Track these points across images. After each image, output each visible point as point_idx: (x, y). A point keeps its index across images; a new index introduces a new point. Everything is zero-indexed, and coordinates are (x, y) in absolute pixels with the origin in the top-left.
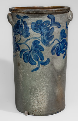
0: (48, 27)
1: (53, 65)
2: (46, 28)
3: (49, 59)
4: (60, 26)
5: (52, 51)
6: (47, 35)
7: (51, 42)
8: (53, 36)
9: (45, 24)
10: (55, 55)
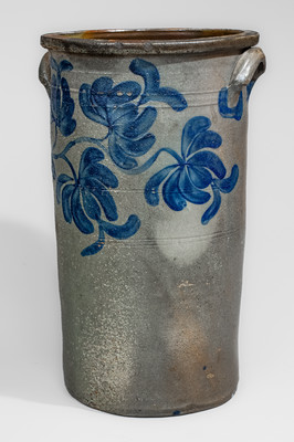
0: (133, 106)
1: (152, 242)
2: (125, 109)
3: (137, 219)
4: (184, 103)
5: (147, 191)
6: (130, 132)
7: (142, 159)
8: (151, 137)
9: (120, 94)
10: (159, 206)
